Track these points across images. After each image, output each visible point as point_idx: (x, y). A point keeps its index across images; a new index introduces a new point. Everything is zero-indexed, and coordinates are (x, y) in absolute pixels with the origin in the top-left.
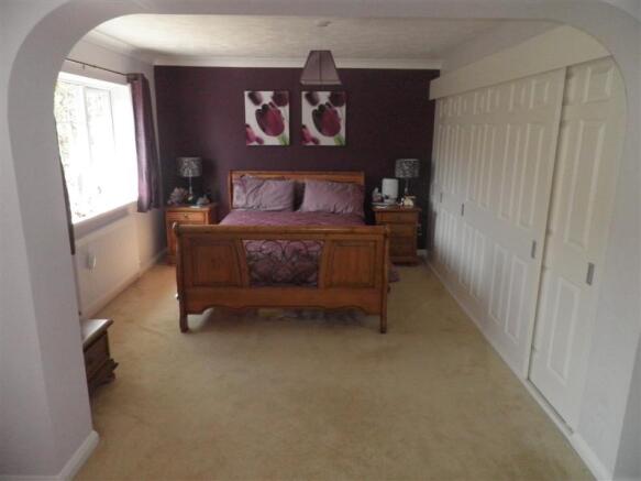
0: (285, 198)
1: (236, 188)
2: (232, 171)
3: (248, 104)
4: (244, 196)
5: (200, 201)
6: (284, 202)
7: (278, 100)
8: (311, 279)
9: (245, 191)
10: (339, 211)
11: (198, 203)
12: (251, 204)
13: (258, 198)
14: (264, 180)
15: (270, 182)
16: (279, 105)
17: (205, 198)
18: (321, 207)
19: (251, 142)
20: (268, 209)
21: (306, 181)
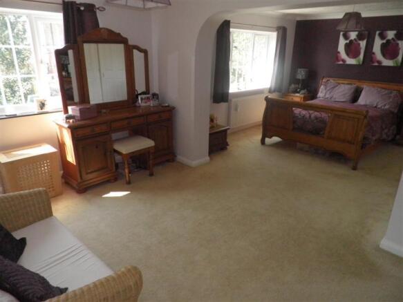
0: (348, 95)
1: (322, 87)
2: (323, 77)
3: (341, 39)
4: (324, 92)
5: (303, 92)
6: (347, 97)
7: (360, 37)
8: (321, 133)
9: (326, 89)
10: (379, 106)
11: (301, 93)
12: (327, 96)
13: (332, 94)
14: (339, 84)
15: (342, 85)
16: (360, 40)
17: (306, 90)
18: (368, 103)
19: (339, 61)
20: (337, 100)
21: (365, 86)
